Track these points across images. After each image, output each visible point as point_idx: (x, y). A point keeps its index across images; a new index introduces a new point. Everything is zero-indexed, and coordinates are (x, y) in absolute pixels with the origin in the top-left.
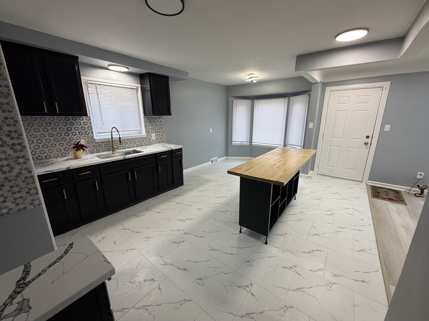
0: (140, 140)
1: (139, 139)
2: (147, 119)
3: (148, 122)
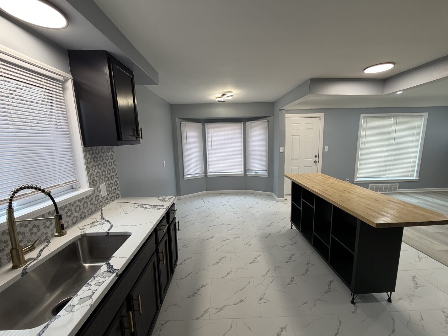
0: (79, 204)
1: (77, 203)
2: (89, 154)
3: (92, 160)
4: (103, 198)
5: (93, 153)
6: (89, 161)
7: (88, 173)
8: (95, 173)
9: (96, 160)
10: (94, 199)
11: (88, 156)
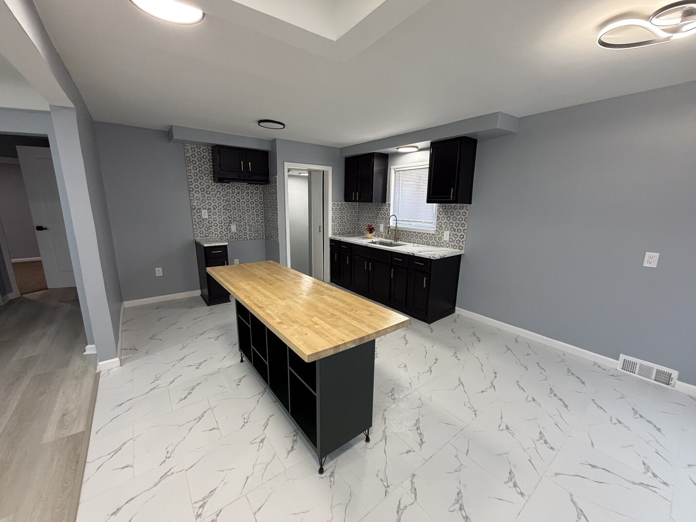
2: (442, 208)
3: (444, 213)
4: (445, 241)
5: (445, 208)
6: (441, 213)
7: (437, 220)
8: (443, 222)
9: (446, 213)
10: (437, 238)
11: (441, 210)
